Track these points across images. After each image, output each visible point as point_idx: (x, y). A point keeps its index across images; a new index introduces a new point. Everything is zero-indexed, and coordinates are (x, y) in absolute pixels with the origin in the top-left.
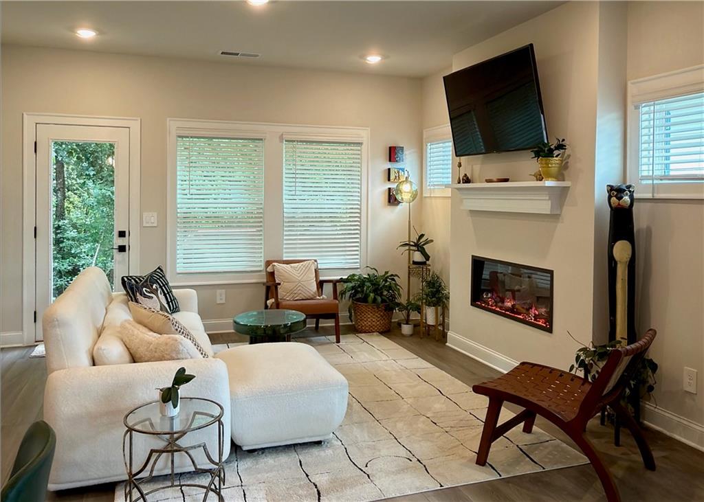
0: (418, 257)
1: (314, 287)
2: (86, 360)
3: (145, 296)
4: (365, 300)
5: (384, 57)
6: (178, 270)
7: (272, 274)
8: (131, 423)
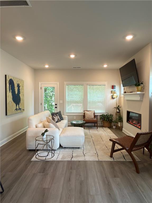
0: (118, 111)
1: (93, 116)
2: (34, 127)
3: (55, 116)
4: (104, 120)
5: (108, 65)
6: (66, 112)
7: (84, 113)
8: (37, 139)
